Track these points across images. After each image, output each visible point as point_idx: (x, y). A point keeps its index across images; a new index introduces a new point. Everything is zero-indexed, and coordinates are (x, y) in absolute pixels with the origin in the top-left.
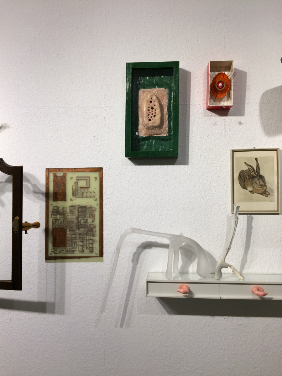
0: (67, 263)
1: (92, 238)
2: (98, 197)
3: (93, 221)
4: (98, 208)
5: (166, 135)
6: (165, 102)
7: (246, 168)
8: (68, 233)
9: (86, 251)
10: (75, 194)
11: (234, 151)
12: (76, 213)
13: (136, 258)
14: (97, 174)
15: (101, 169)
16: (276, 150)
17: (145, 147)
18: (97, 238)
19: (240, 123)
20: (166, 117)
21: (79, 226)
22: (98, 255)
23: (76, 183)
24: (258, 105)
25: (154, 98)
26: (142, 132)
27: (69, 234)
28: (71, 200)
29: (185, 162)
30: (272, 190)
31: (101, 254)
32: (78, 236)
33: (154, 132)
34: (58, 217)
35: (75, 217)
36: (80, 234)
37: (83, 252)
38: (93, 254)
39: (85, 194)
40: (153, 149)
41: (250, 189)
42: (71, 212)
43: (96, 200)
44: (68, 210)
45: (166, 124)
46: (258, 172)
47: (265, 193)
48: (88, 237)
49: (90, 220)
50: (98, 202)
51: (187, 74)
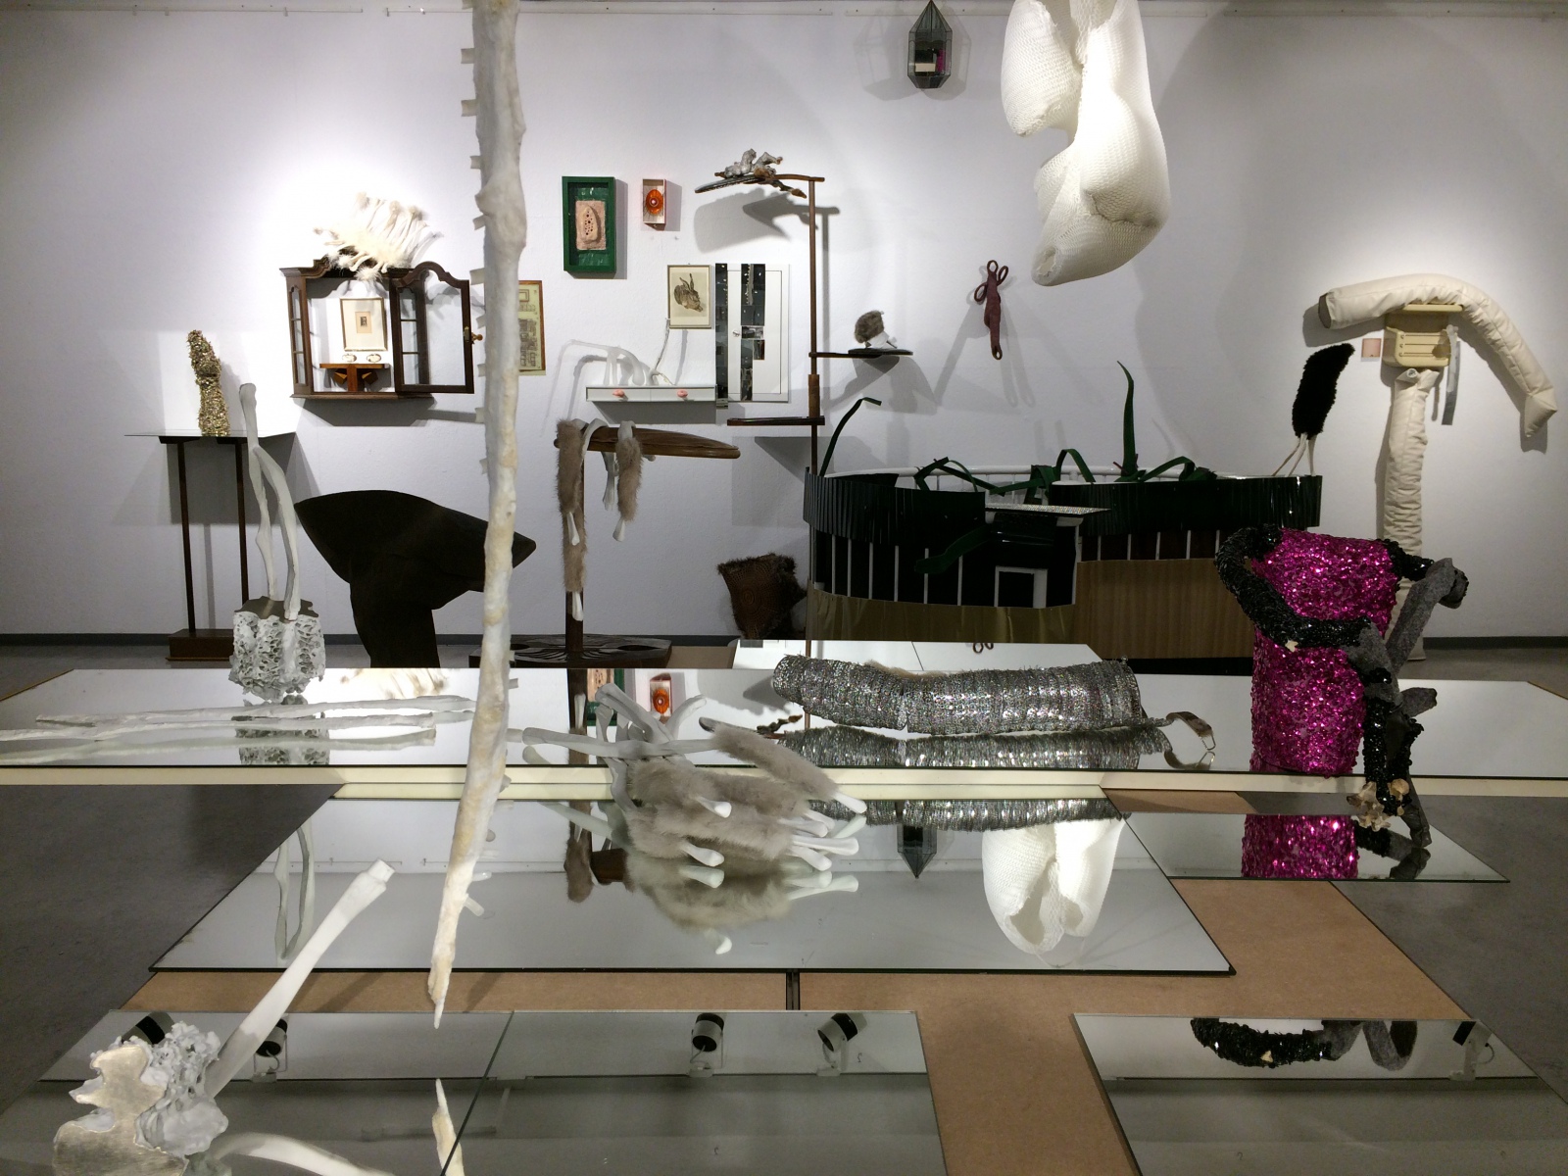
1: (534, 351)
2: (538, 310)
3: (534, 335)
4: (538, 321)
5: (604, 248)
6: (602, 215)
7: (681, 284)
9: (528, 364)
11: (669, 267)
13: (578, 371)
14: (536, 287)
15: (541, 282)
16: (708, 266)
17: (583, 260)
18: (539, 352)
19: (676, 239)
20: (603, 230)
22: (541, 368)
24: (692, 220)
25: (591, 211)
26: (581, 246)
29: (623, 277)
30: (705, 305)
31: (544, 368)
33: (593, 246)
37: (525, 365)
38: (536, 368)
39: (525, 307)
40: (591, 264)
41: (685, 304)
43: (536, 313)
45: (603, 238)
46: (692, 288)
47: (698, 308)
49: (531, 334)
50: (538, 315)
51: (624, 186)
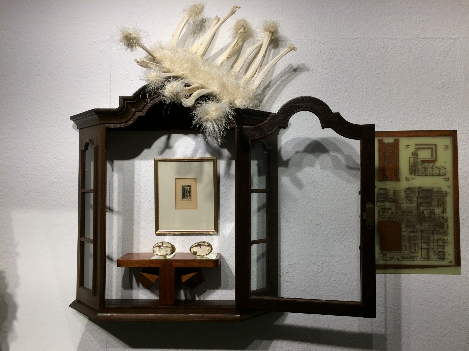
0: (403, 276)
1: (443, 237)
2: (450, 175)
3: (444, 211)
8: (404, 229)
9: (434, 257)
10: (414, 170)
12: (415, 199)
14: (448, 141)
15: (455, 132)
18: (450, 238)
21: (421, 219)
22: (453, 264)
23: (415, 154)
27: (405, 232)
28: (407, 179)
31: (457, 262)
32: (419, 235)
34: (387, 205)
35: (414, 205)
36: (422, 232)
38: (445, 263)
39: (430, 170)
42: (408, 197)
43: (447, 179)
44: (403, 194)
48: (436, 237)
49: (438, 211)
